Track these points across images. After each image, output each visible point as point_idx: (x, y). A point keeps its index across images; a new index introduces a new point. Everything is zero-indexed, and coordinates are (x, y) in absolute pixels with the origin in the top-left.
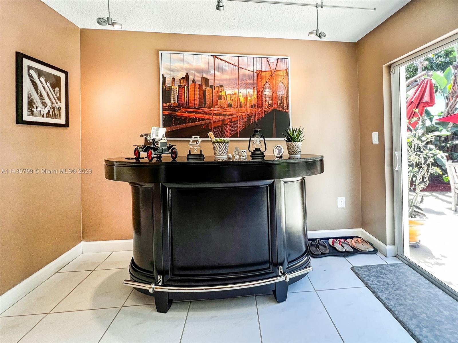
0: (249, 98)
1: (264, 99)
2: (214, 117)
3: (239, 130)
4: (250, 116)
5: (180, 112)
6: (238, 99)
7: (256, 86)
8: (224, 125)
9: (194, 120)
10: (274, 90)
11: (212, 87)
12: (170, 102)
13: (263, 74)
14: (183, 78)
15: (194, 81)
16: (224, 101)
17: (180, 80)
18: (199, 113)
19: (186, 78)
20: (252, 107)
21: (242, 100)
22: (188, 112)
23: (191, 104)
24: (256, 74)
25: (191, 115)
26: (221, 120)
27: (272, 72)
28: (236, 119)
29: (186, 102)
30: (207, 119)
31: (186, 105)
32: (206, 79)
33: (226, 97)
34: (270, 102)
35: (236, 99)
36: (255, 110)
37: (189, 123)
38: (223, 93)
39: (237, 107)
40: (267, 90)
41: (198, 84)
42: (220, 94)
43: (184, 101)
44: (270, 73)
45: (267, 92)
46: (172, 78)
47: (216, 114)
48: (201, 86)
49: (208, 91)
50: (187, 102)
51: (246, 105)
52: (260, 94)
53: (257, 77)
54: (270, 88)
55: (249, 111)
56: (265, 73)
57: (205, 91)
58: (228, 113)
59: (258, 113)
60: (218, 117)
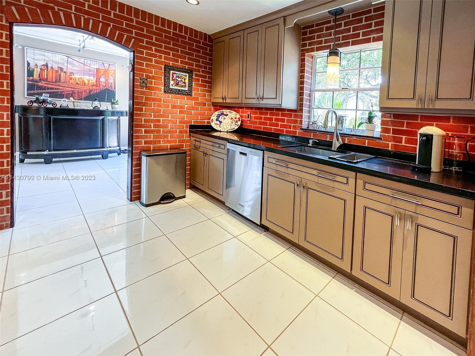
0: (91, 81)
1: (100, 83)
2: (67, 88)
3: (83, 97)
4: (91, 91)
5: (41, 83)
6: (83, 81)
7: (95, 76)
8: (74, 93)
9: (51, 89)
10: (107, 79)
11: (65, 72)
12: (33, 76)
14: (43, 65)
15: (52, 68)
16: (74, 81)
17: (42, 66)
18: (56, 85)
19: (46, 65)
20: (93, 86)
21: (86, 82)
22: (47, 84)
23: (49, 80)
25: (50, 86)
26: (72, 91)
27: (106, 70)
28: (82, 91)
29: (46, 78)
30: (61, 89)
31: (46, 80)
32: (61, 68)
33: (75, 79)
34: (104, 85)
35: (82, 81)
36: (95, 88)
37: (48, 89)
38: (73, 77)
39: (83, 85)
40: (102, 78)
41: (55, 70)
42: (71, 77)
43: (44, 78)
44: (105, 71)
45: (102, 80)
46: (35, 64)
47: (68, 87)
48: (57, 71)
49: (63, 75)
51: (89, 84)
52: (98, 80)
53: (96, 71)
54: (104, 78)
55: (90, 88)
56: (101, 70)
57: (61, 74)
58: (76, 87)
59: (97, 90)
60: (70, 89)
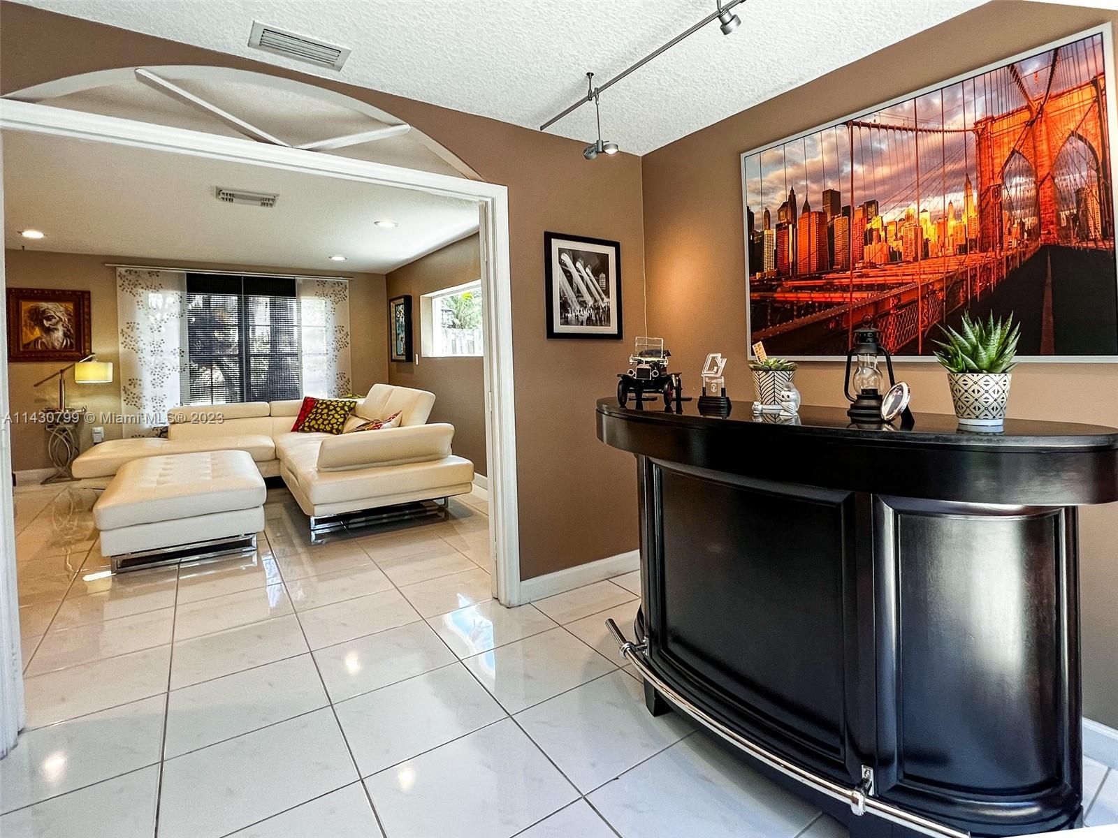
0: (952, 223)
1: (1006, 213)
2: (854, 295)
3: (921, 329)
4: (956, 283)
5: (782, 292)
6: (918, 231)
7: (973, 176)
8: (881, 317)
9: (809, 308)
10: (1043, 172)
11: (847, 211)
12: (761, 270)
13: (997, 127)
14: (785, 205)
15: (807, 208)
16: (878, 246)
17: (779, 211)
18: (821, 289)
19: (790, 204)
20: (963, 249)
21: (931, 233)
22: (797, 289)
23: (802, 268)
24: (972, 135)
25: (804, 296)
26: (872, 303)
27: (1035, 106)
28: (914, 297)
29: (793, 263)
30: (839, 304)
31: (793, 273)
32: (832, 192)
33: (883, 234)
34: (1029, 222)
35: (911, 235)
36: (975, 258)
37: (799, 316)
38: (875, 224)
39: (915, 259)
40: (1017, 180)
41: (816, 212)
42: (868, 226)
43: (789, 263)
44: (1026, 116)
45: (1018, 188)
46: (764, 211)
47: (859, 288)
48: (822, 215)
49: (839, 223)
50: (795, 264)
51: (943, 246)
52: (991, 206)
53: (979, 144)
54: (1027, 172)
55: (953, 267)
56: (1005, 124)
57: (833, 226)
58: (891, 280)
59: (986, 269)
60: (865, 295)
